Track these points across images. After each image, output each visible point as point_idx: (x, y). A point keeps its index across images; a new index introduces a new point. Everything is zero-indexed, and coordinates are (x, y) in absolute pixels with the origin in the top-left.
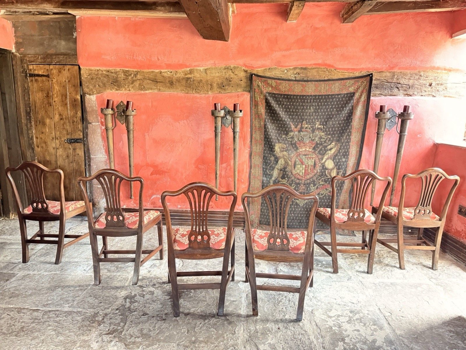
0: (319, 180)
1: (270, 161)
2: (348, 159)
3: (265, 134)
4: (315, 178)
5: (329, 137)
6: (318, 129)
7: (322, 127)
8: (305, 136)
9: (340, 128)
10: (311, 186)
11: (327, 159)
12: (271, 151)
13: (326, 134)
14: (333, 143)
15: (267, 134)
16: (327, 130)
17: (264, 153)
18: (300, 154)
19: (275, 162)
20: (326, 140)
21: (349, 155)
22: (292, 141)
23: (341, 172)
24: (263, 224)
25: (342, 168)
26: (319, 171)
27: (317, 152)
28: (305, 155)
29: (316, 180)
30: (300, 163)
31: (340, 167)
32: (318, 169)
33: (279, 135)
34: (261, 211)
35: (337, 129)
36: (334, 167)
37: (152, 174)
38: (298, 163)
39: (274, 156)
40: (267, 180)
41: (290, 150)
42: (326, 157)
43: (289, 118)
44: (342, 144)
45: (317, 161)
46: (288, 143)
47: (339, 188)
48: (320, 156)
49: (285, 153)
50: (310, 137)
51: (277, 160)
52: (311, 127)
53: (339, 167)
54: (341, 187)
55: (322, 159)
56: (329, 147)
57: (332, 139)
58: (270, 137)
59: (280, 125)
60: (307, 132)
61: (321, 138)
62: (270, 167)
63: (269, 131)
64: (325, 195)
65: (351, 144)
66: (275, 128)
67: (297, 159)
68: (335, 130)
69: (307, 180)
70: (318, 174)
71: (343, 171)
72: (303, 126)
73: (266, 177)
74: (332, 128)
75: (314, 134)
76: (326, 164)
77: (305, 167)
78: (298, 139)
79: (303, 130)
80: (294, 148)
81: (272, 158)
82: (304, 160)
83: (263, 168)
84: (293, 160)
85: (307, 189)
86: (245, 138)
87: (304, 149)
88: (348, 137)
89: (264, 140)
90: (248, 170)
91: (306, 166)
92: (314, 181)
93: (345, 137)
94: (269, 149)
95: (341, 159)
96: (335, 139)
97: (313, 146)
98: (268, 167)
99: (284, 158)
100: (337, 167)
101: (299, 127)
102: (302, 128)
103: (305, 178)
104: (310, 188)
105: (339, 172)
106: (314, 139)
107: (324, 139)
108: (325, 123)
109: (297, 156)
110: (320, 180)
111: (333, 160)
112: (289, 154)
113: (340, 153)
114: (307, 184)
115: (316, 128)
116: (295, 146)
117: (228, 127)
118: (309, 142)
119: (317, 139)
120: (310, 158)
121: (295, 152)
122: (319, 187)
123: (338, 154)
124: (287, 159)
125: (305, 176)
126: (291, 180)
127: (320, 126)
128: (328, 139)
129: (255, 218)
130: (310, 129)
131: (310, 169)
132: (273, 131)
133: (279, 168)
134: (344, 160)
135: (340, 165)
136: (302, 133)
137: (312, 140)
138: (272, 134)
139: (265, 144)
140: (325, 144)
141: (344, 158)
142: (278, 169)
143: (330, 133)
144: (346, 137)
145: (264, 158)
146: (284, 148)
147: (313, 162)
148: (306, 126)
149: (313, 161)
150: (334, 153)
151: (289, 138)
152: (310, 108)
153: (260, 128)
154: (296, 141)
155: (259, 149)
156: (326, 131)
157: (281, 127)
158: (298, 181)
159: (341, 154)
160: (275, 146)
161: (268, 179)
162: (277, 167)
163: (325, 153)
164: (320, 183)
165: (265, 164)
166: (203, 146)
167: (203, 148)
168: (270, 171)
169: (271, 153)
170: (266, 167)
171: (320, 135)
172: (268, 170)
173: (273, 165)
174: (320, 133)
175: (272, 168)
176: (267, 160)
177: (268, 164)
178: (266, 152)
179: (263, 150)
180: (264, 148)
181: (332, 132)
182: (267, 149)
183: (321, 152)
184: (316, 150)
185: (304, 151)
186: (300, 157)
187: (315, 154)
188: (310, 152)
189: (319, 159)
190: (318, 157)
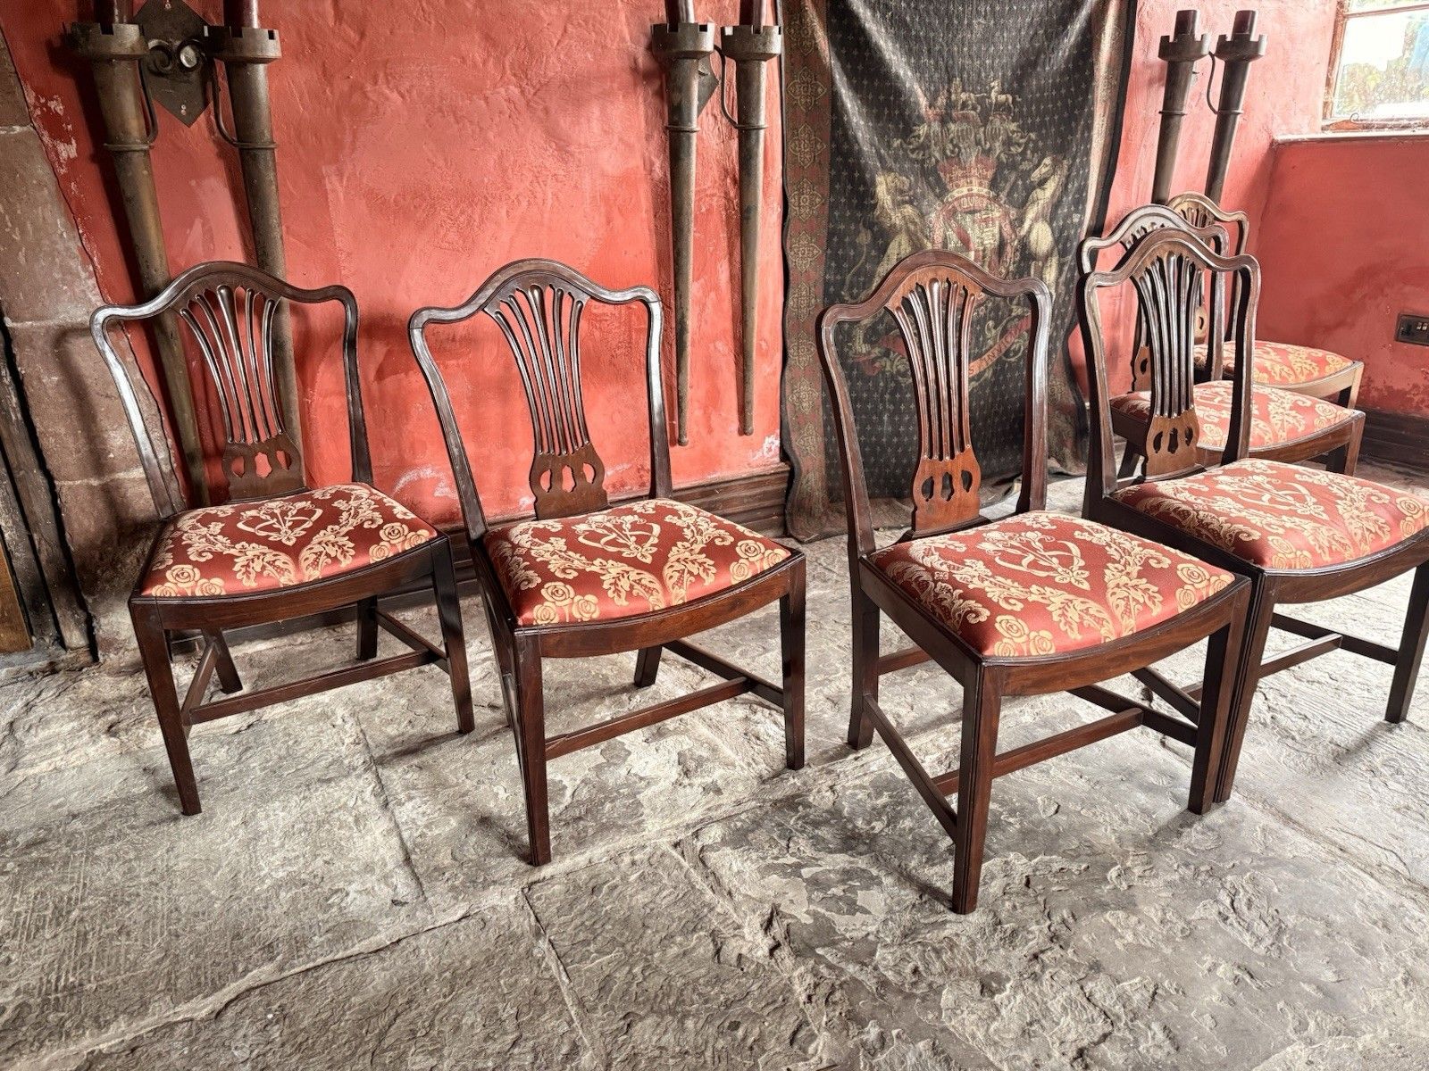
1: (855, 249)
3: (833, 139)
5: (1033, 136)
6: (999, 106)
7: (1010, 99)
8: (963, 136)
9: (1059, 104)
10: (989, 329)
11: (1036, 220)
12: (861, 207)
13: (1022, 128)
14: (1047, 161)
15: (845, 135)
16: (1025, 109)
17: (831, 219)
18: (955, 210)
19: (874, 253)
20: (1025, 149)
21: (1086, 199)
22: (923, 161)
23: (1068, 263)
24: (840, 499)
25: (1071, 250)
26: (1011, 267)
27: (1003, 196)
28: (973, 212)
30: (958, 244)
31: (1069, 245)
32: (1011, 260)
33: (881, 137)
34: (827, 454)
35: (1051, 106)
36: (1053, 249)
38: (952, 244)
39: (870, 225)
41: (923, 195)
42: (1031, 213)
43: (908, 63)
44: (1074, 159)
45: (1008, 229)
46: (912, 169)
48: (1014, 213)
49: (909, 210)
50: (978, 143)
51: (881, 240)
53: (1064, 245)
55: (1021, 221)
56: (1036, 175)
57: (1040, 144)
58: (856, 148)
59: (882, 98)
60: (968, 123)
61: (1008, 143)
62: (857, 274)
63: (849, 122)
66: (865, 111)
67: (950, 232)
68: (1046, 112)
72: (953, 97)
75: (989, 127)
76: (1033, 237)
78: (943, 151)
79: (954, 114)
80: (933, 191)
81: (864, 238)
82: (969, 232)
83: (827, 284)
85: (977, 338)
87: (965, 191)
88: (1086, 134)
89: (832, 165)
91: (976, 251)
93: (1078, 136)
94: (849, 199)
95: (1070, 215)
96: (1049, 142)
97: (990, 174)
98: (848, 277)
99: (908, 232)
100: (1060, 246)
101: (941, 101)
102: (950, 105)
104: (984, 336)
105: (1063, 264)
106: (990, 149)
108: (1015, 85)
109: (947, 220)
111: (1050, 224)
112: (921, 215)
113: (1067, 195)
114: (978, 322)
115: (991, 104)
116: (934, 180)
118: (977, 162)
119: (998, 145)
121: (937, 205)
122: (1009, 326)
123: (1064, 199)
124: (919, 234)
127: (1003, 98)
128: (1031, 145)
129: (815, 482)
130: (974, 109)
132: (862, 122)
135: (1068, 238)
136: (952, 127)
137: (984, 151)
138: (860, 134)
139: (833, 181)
140: (1025, 166)
141: (1077, 211)
143: (1033, 123)
144: (1083, 134)
145: (829, 240)
146: (902, 192)
147: (997, 236)
148: (964, 96)
149: (996, 230)
150: (1053, 196)
151: (913, 151)
152: (970, 24)
154: (937, 161)
155: (812, 205)
156: (1021, 113)
157: (887, 103)
159: (1071, 197)
160: (874, 183)
163: (1027, 197)
164: (1011, 311)
165: (833, 264)
166: (603, 210)
167: (603, 220)
168: (855, 291)
169: (859, 215)
170: (839, 277)
171: (1006, 130)
172: (846, 288)
173: (868, 266)
174: (1006, 125)
175: (862, 279)
176: (844, 249)
177: (846, 265)
178: (836, 214)
179: (827, 207)
180: (832, 200)
181: (1038, 120)
182: (843, 200)
183: (1016, 196)
184: (1002, 190)
185: (966, 196)
186: (957, 221)
187: (1000, 205)
188: (985, 200)
189: (1011, 223)
190: (1007, 214)
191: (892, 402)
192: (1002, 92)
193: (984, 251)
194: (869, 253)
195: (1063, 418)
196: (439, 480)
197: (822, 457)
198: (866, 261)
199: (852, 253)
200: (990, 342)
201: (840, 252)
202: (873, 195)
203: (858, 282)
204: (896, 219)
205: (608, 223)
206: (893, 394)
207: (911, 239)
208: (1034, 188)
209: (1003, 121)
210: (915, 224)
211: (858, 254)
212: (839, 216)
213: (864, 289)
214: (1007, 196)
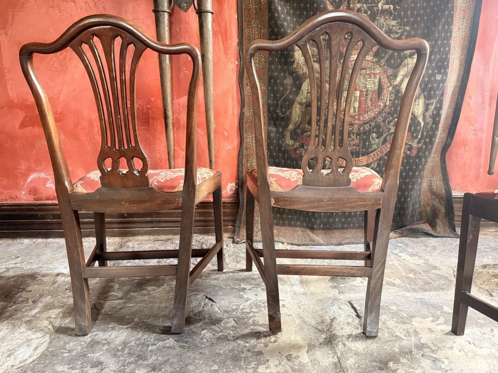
0: (389, 123)
1: (283, 86)
2: (446, 76)
3: (270, 26)
4: (380, 119)
5: (407, 28)
6: (384, 12)
7: (392, 7)
9: (428, 10)
10: (373, 138)
11: (406, 76)
12: (286, 63)
13: (400, 24)
15: (276, 24)
16: (402, 13)
17: (270, 70)
19: (294, 89)
20: (401, 35)
21: (447, 67)
23: (432, 103)
25: (434, 96)
26: (388, 103)
27: (383, 62)
29: (382, 124)
31: (432, 93)
32: (387, 97)
35: (421, 12)
36: (420, 94)
37: (23, 125)
39: (292, 73)
40: (277, 132)
42: (402, 73)
44: (436, 41)
45: (385, 80)
47: (427, 140)
48: (390, 71)
49: (316, 66)
51: (298, 81)
52: (368, 7)
53: (429, 92)
54: (431, 138)
55: (395, 77)
57: (412, 33)
58: (282, 30)
62: (285, 100)
63: (279, 17)
65: (452, 42)
66: (291, 12)
68: (418, 15)
69: (365, 124)
70: (387, 110)
71: (436, 104)
72: (351, 6)
73: (275, 125)
74: (413, 9)
75: (376, 23)
76: (403, 86)
77: (360, 96)
81: (289, 81)
83: (269, 105)
85: (364, 143)
86: (226, 35)
88: (446, 27)
90: (237, 111)
91: (361, 92)
92: (378, 126)
93: (440, 28)
94: (280, 59)
95: (434, 75)
96: (419, 32)
98: (280, 102)
100: (426, 93)
101: (343, 8)
103: (359, 119)
104: (369, 142)
105: (428, 105)
107: (397, 33)
110: (391, 124)
114: (365, 133)
115: (379, 10)
117: (188, 9)
120: (370, 75)
122: (388, 138)
123: (429, 65)
125: (359, 115)
127: (387, 6)
128: (406, 33)
130: (366, 12)
131: (371, 100)
132: (288, 18)
133: (304, 101)
134: (439, 77)
135: (431, 89)
138: (286, 24)
141: (439, 73)
142: (301, 104)
143: (408, 21)
144: (443, 26)
145: (269, 82)
147: (377, 84)
148: (358, 5)
149: (377, 80)
153: (259, 12)
156: (399, 15)
159: (434, 65)
160: (293, 50)
161: (281, 130)
162: (298, 99)
163: (401, 62)
165: (272, 95)
168: (284, 110)
169: (286, 68)
170: (275, 102)
171: (388, 25)
172: (279, 108)
173: (290, 97)
174: (388, 22)
175: (287, 103)
176: (277, 86)
177: (278, 95)
178: (273, 67)
179: (267, 63)
180: (270, 59)
181: (412, 19)
182: (277, 60)
183: (392, 61)
184: (382, 58)
187: (381, 66)
188: (370, 63)
189: (388, 77)
190: (385, 72)
192: (387, 4)
193: (367, 91)
194: (291, 89)
195: (437, 200)
196: (48, 179)
198: (290, 92)
199: (281, 89)
200: (375, 147)
201: (275, 88)
202: (292, 56)
203: (285, 105)
204: (306, 70)
208: (406, 58)
209: (386, 19)
211: (285, 90)
212: (275, 68)
213: (289, 109)
214: (386, 61)
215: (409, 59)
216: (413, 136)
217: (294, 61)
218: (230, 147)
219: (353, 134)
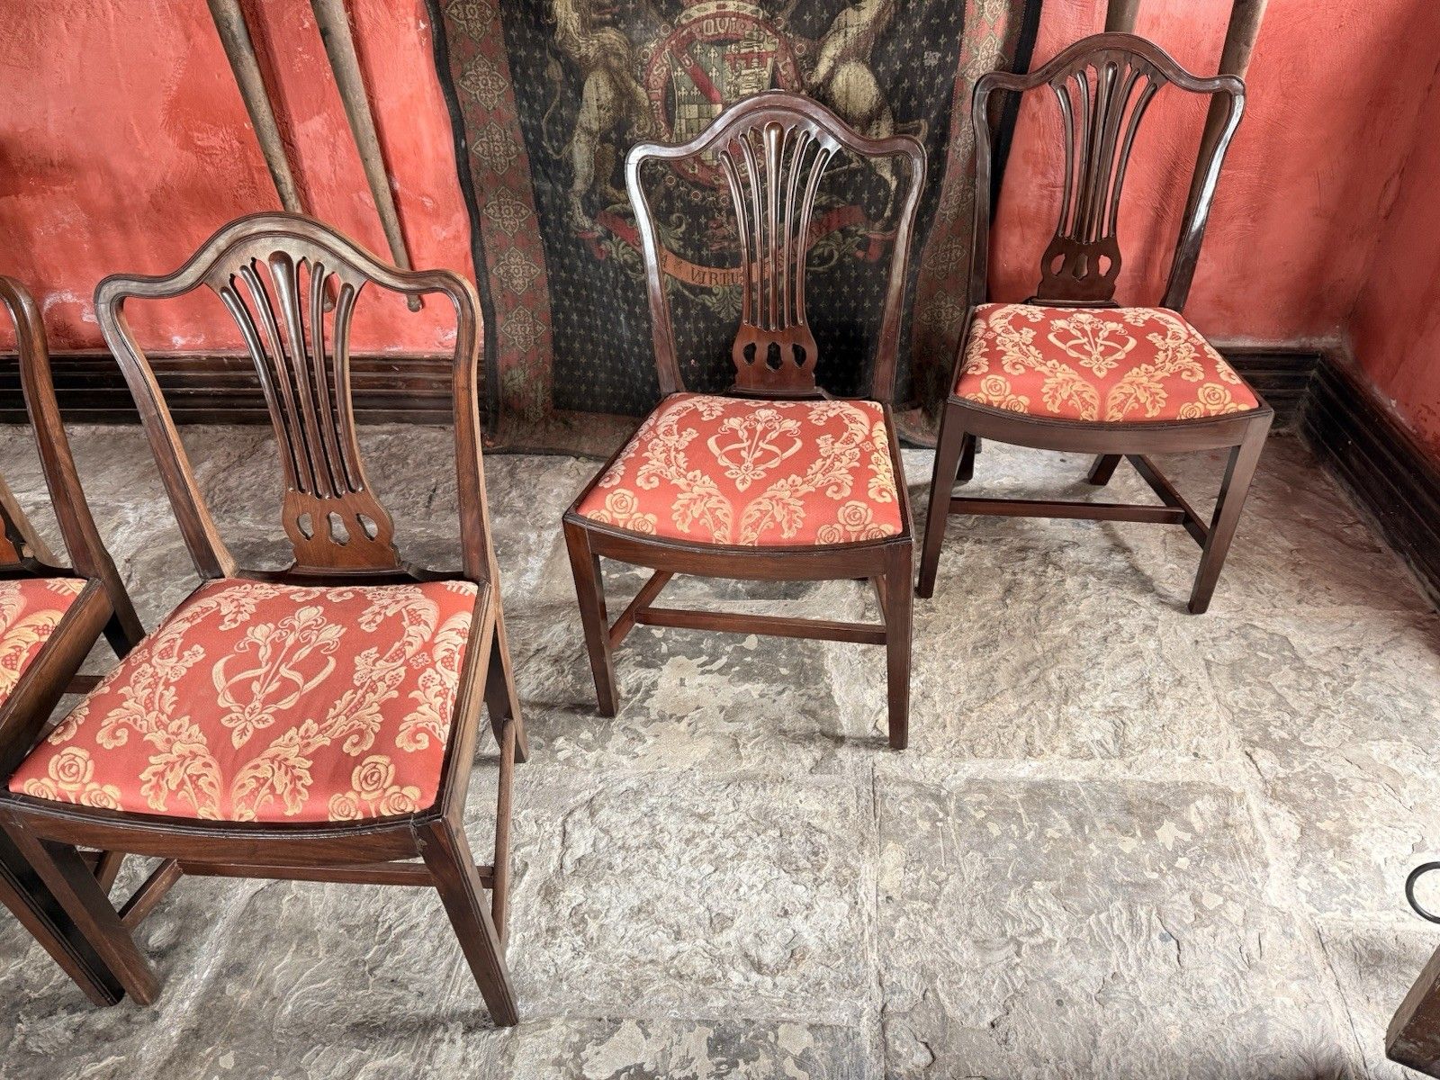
1: (544, 86)
2: (957, 53)
11: (841, 60)
12: (539, 27)
17: (508, 40)
18: (691, 39)
19: (569, 93)
21: (960, 25)
24: (568, 407)
25: (921, 111)
27: (782, 23)
28: (721, 42)
30: (696, 92)
31: (913, 103)
34: (556, 349)
36: (881, 108)
38: (683, 92)
39: (557, 54)
40: (555, 190)
41: (637, 14)
42: (831, 51)
48: (801, 46)
49: (610, 35)
51: (576, 73)
53: (905, 102)
55: (814, 62)
62: (553, 120)
64: (840, 260)
67: (679, 72)
71: (932, 128)
73: (545, 174)
76: (839, 84)
81: (555, 71)
82: (713, 73)
83: (524, 129)
84: (658, 74)
95: (917, 53)
98: (544, 123)
99: (608, 68)
100: (896, 104)
109: (676, 54)
111: (873, 68)
112: (632, 44)
113: (909, 22)
120: (747, 58)
121: (662, 30)
123: (901, 27)
124: (625, 74)
126: (662, 190)
129: (528, 381)
133: (595, 126)
134: (932, 59)
135: (910, 92)
141: (934, 46)
142: (589, 132)
145: (513, 70)
146: (600, 8)
150: (876, 21)
155: (483, 19)
158: (697, 196)
159: (917, 24)
161: (560, 188)
162: (582, 120)
163: (831, 20)
165: (524, 103)
166: (177, 22)
167: (181, 36)
168: (556, 143)
169: (541, 38)
170: (534, 122)
172: (545, 136)
173: (564, 112)
175: (560, 128)
176: (531, 84)
177: (537, 106)
178: (514, 33)
179: (500, 22)
180: (505, 13)
182: (519, 16)
183: (807, 17)
184: (780, 9)
185: (714, 16)
186: (693, 56)
187: (776, 33)
188: (749, 23)
189: (795, 62)
190: (789, 47)
191: (626, 301)
194: (563, 93)
197: (547, 350)
198: (562, 103)
199: (541, 90)
201: (528, 88)
202: (549, 12)
203: (556, 131)
204: (587, 48)
205: (188, 38)
206: (625, 290)
207: (612, 80)
210: (620, 57)
211: (550, 94)
212: (518, 37)
213: (565, 143)
214: (791, 18)
215: (850, 10)
216: (869, 216)
217: (556, 24)
218: (444, 234)
219: (720, 211)
